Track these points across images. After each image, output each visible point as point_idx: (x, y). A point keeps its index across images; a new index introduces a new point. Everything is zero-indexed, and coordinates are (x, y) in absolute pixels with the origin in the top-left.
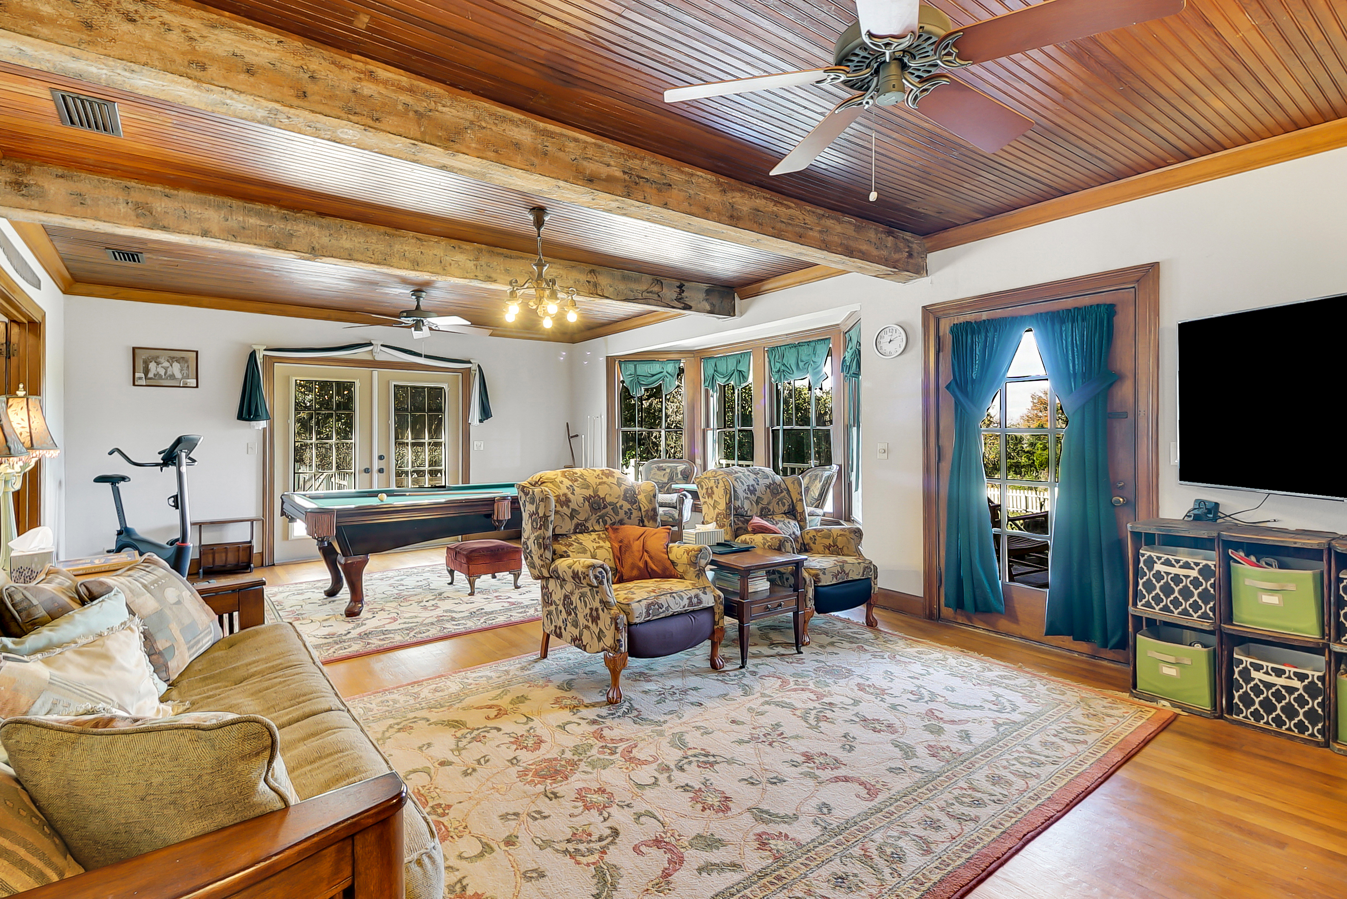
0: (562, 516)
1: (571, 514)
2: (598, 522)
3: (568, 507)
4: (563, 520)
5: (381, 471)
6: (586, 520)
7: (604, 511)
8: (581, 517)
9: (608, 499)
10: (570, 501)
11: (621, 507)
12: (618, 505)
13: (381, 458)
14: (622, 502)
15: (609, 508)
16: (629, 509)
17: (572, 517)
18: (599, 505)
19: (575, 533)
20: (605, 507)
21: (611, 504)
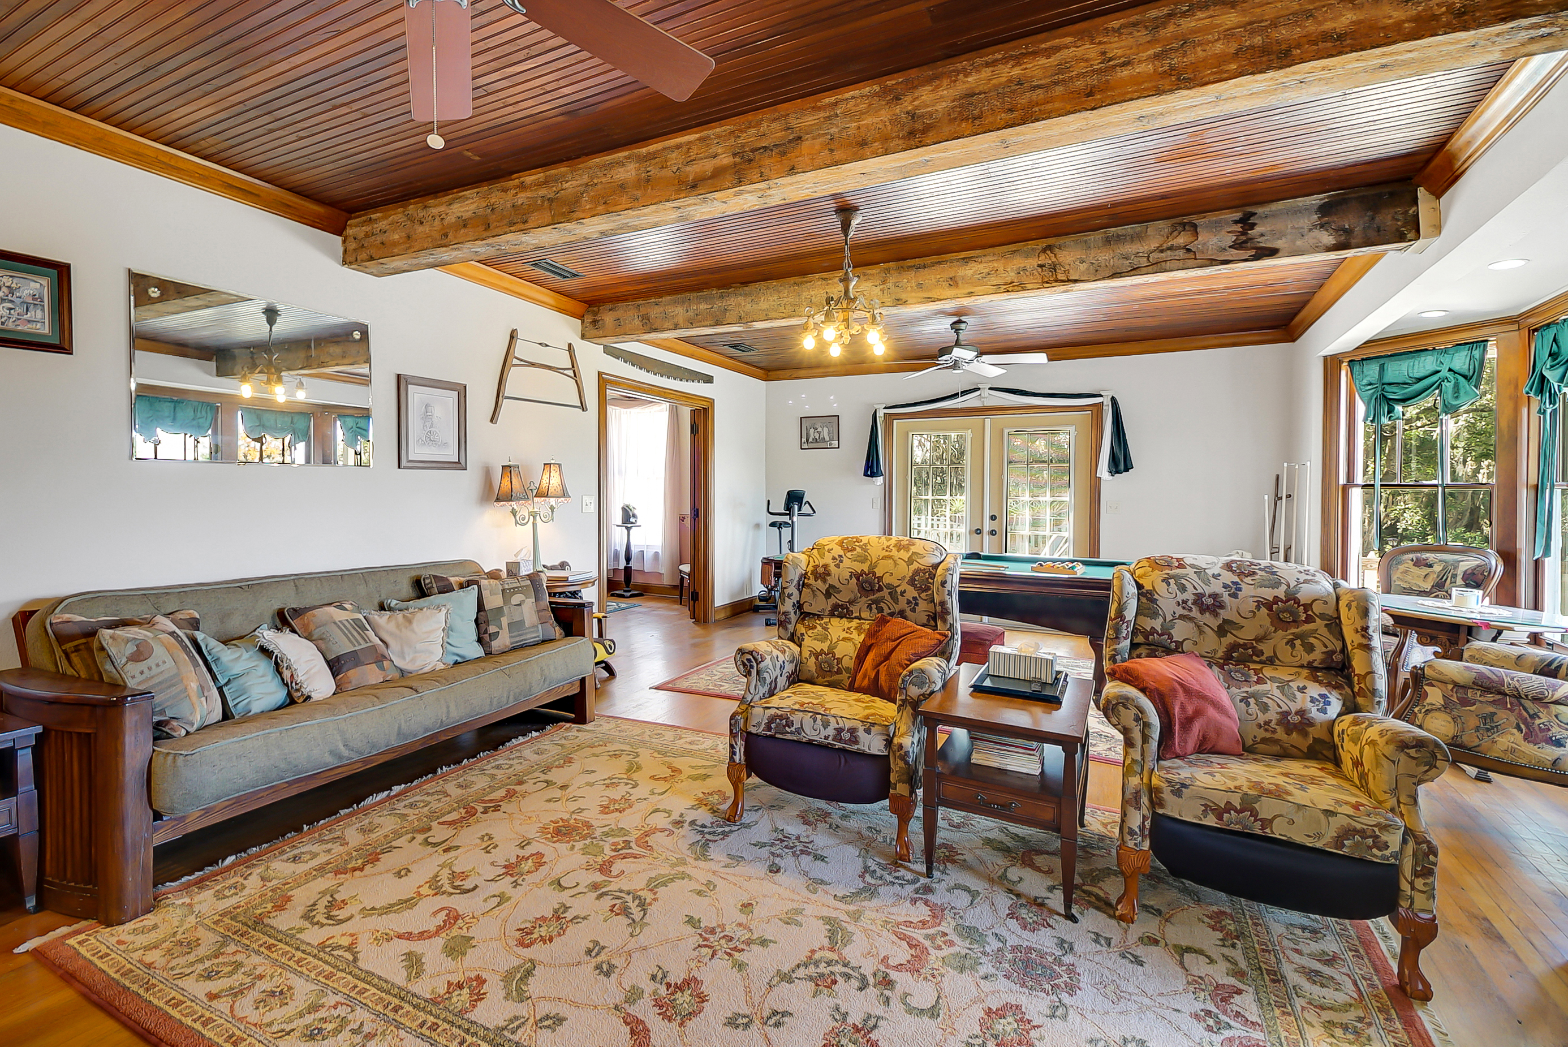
0: (813, 591)
1: (827, 590)
2: (869, 607)
3: (824, 581)
4: (815, 596)
5: (993, 533)
6: (851, 602)
7: (878, 595)
8: (843, 597)
9: (887, 580)
10: (829, 575)
11: (903, 593)
12: (899, 590)
13: (993, 518)
14: (905, 586)
15: (886, 592)
16: (915, 598)
17: (828, 595)
18: (871, 584)
19: (832, 614)
20: (880, 589)
21: (889, 586)
